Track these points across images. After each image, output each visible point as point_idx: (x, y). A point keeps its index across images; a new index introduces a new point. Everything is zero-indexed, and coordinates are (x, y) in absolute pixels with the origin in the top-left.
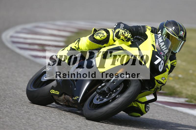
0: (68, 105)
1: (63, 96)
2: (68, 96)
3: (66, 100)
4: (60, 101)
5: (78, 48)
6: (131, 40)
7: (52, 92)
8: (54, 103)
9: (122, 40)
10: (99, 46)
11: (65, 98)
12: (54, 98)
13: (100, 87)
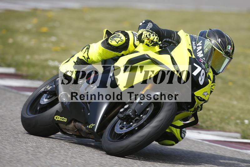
0: (80, 135)
1: (73, 124)
2: (80, 124)
3: (77, 129)
4: (68, 130)
5: (87, 58)
6: (160, 45)
7: (56, 118)
8: (60, 133)
9: (147, 44)
10: (115, 54)
11: (75, 126)
12: (59, 126)
13: (122, 110)
